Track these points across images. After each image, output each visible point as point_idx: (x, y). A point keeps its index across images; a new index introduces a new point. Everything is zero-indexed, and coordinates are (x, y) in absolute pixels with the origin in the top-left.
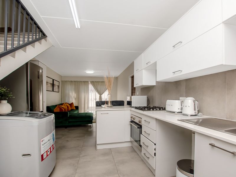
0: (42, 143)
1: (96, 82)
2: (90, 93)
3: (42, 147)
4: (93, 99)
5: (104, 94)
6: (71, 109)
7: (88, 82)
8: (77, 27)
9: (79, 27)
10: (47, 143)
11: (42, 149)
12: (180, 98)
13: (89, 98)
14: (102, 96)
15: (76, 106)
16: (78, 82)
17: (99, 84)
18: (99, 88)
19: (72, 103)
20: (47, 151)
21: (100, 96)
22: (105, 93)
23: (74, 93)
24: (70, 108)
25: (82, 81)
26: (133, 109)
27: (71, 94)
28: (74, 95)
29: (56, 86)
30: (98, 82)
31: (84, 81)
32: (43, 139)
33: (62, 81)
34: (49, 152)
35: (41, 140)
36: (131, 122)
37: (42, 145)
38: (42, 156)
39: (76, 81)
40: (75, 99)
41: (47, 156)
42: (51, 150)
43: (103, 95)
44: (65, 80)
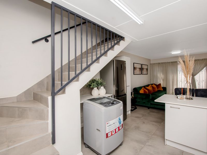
0: (107, 125)
2: (180, 74)
3: (107, 128)
4: (183, 81)
6: (158, 90)
7: (177, 62)
8: (140, 24)
10: (112, 125)
11: (107, 129)
13: (178, 79)
14: (195, 77)
15: (164, 87)
16: (165, 63)
19: (160, 84)
20: (111, 132)
22: (200, 73)
23: (162, 74)
24: (156, 89)
25: (170, 62)
27: (158, 75)
28: (162, 77)
29: (144, 69)
31: (171, 62)
32: (108, 122)
33: (151, 64)
34: (113, 132)
35: (107, 123)
37: (107, 127)
38: (107, 134)
39: (163, 63)
40: (163, 80)
41: (112, 135)
42: (117, 131)
43: (197, 76)
44: (154, 63)
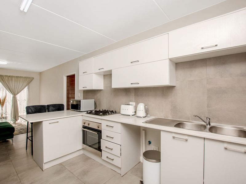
1: (6, 76)
5: (20, 93)
9: (26, 11)
12: (130, 103)
17: (12, 80)
18: (12, 84)
21: (13, 97)
26: (84, 114)
30: (9, 76)
36: (84, 128)
43: (18, 95)
